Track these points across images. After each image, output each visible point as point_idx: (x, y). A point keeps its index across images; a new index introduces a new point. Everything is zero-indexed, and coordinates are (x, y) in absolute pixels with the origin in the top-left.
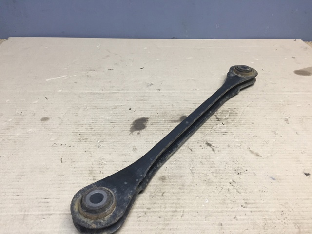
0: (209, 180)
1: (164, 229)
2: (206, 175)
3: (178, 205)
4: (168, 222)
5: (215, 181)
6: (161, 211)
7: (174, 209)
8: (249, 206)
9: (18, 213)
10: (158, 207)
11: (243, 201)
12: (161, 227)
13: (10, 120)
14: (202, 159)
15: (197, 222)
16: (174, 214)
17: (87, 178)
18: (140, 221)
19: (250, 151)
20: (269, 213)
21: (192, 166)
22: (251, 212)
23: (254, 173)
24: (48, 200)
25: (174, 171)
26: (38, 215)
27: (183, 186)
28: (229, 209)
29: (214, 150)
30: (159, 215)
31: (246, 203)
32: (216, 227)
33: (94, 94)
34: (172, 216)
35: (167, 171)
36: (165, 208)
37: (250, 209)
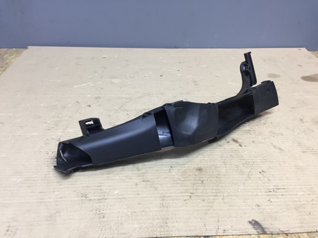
0: (241, 170)
1: (209, 210)
2: (237, 166)
3: (218, 191)
4: (211, 205)
5: (246, 170)
6: (204, 196)
7: (215, 194)
8: (280, 190)
9: (75, 199)
10: (201, 192)
11: (274, 187)
12: (206, 208)
13: (49, 122)
14: (232, 153)
15: (237, 204)
16: (215, 197)
17: (132, 169)
18: (187, 203)
19: (274, 146)
20: (298, 196)
21: (224, 159)
22: (282, 195)
23: (280, 164)
24: (102, 188)
25: (208, 163)
26: (95, 199)
27: (219, 175)
28: (262, 194)
29: (241, 146)
30: (203, 199)
31: (277, 189)
32: (254, 207)
33: (121, 98)
34: (214, 199)
35: (202, 163)
36: (207, 193)
37: (281, 194)
